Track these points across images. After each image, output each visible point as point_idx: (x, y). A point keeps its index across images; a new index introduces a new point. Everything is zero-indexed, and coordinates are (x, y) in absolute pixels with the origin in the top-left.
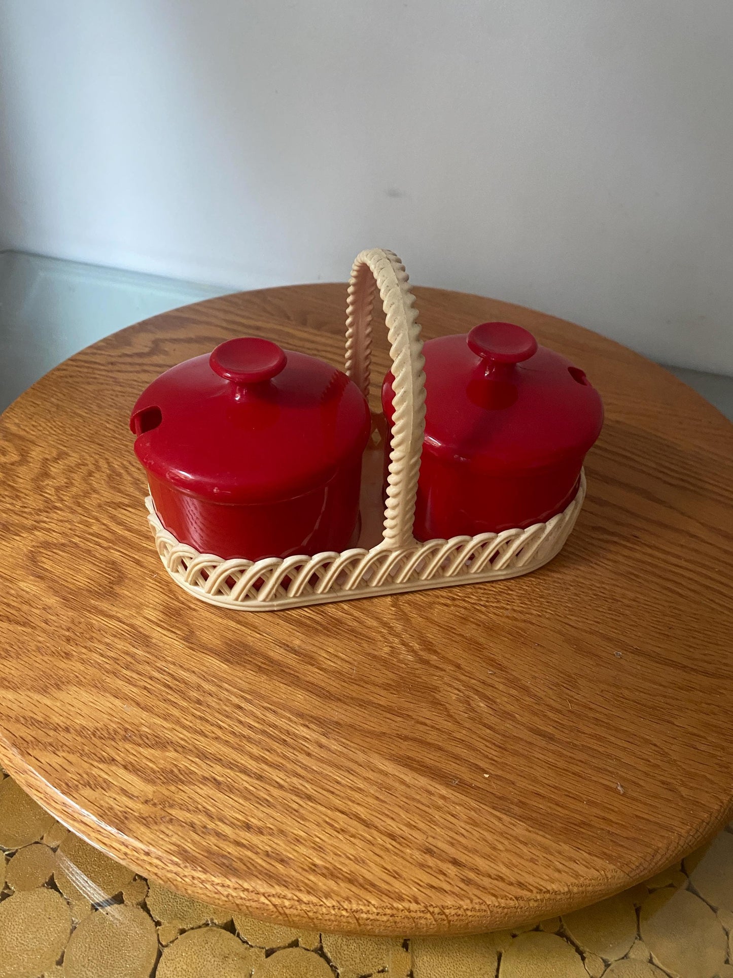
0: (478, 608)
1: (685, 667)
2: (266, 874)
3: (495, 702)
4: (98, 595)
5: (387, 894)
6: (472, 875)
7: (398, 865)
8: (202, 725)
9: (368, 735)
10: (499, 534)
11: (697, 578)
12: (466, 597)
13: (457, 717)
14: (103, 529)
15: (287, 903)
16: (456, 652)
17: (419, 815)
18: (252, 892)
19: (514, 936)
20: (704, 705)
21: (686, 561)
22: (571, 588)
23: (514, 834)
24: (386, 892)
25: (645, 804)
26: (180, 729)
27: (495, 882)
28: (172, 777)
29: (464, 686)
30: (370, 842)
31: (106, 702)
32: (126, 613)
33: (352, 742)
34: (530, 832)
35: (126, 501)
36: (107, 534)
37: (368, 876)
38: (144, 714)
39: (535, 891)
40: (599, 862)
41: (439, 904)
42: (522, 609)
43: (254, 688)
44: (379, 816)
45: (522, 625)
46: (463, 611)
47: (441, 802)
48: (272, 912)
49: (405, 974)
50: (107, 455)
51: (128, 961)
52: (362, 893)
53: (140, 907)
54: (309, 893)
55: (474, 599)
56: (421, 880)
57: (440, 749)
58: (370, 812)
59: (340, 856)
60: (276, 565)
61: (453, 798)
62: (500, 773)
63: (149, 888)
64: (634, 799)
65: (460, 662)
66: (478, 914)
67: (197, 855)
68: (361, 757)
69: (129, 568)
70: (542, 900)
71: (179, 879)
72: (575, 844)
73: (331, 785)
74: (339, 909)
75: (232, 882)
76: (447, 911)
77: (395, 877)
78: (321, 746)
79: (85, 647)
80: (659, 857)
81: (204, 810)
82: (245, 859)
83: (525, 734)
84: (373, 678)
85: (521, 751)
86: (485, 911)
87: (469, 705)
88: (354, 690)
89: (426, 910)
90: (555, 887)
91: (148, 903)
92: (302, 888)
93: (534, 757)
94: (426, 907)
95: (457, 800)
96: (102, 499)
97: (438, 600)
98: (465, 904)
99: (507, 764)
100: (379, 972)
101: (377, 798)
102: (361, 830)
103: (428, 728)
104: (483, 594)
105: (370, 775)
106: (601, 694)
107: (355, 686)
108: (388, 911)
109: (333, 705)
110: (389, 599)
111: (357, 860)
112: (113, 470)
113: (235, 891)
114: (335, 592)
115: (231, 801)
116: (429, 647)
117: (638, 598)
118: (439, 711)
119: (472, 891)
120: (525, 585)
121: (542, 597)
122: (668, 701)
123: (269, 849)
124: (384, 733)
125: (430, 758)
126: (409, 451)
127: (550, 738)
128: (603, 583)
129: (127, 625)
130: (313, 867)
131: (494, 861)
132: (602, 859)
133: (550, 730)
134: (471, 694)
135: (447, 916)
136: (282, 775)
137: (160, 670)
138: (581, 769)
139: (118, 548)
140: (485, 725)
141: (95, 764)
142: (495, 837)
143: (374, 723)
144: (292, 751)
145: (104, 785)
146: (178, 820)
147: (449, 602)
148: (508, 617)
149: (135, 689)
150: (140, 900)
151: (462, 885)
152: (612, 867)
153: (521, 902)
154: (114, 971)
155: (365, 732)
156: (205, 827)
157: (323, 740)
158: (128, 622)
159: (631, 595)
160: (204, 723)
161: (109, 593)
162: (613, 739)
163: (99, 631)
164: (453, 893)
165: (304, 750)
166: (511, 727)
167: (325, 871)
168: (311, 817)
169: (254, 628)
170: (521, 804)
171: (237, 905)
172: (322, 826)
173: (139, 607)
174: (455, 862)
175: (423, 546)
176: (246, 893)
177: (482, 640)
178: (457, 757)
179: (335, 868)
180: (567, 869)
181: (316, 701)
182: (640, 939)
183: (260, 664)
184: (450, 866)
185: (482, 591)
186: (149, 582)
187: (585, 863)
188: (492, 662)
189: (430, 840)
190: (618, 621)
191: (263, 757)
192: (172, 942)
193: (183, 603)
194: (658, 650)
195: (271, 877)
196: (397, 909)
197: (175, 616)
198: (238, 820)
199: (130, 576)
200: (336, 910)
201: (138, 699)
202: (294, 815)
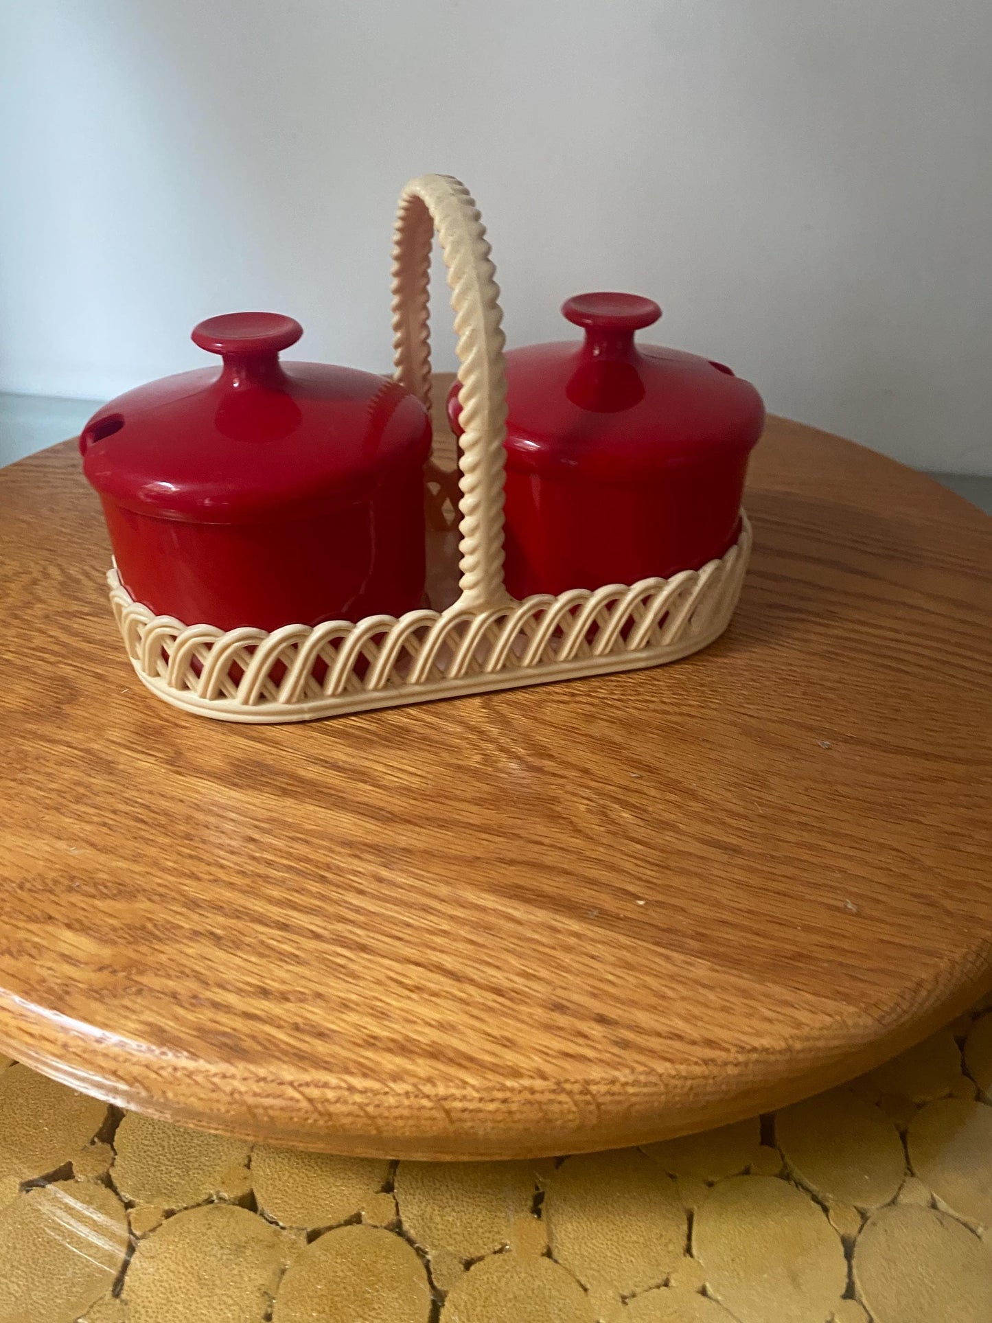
0: (609, 702)
1: (926, 754)
2: (295, 1054)
3: (645, 811)
4: (38, 717)
5: (494, 1069)
6: (630, 1036)
7: (510, 1029)
8: (194, 865)
9: (454, 862)
10: (632, 587)
11: (926, 652)
12: (590, 691)
13: (588, 831)
14: (51, 642)
15: (330, 1094)
16: (581, 755)
17: (539, 959)
18: (272, 1081)
19: (711, 1185)
20: (961, 798)
21: (907, 634)
22: (745, 673)
23: (691, 975)
24: (491, 1066)
25: (892, 924)
26: (160, 874)
27: (669, 1042)
28: (140, 933)
29: (596, 794)
30: (462, 1001)
31: (42, 845)
32: (79, 736)
33: (429, 872)
34: (717, 971)
35: (86, 610)
36: (56, 648)
37: (463, 1047)
38: (102, 858)
39: (733, 1049)
40: (831, 1005)
41: (579, 1077)
42: (676, 701)
43: (274, 814)
44: (474, 965)
45: (677, 719)
46: (588, 707)
47: (572, 941)
48: (307, 1112)
49: (539, 1252)
50: (60, 560)
51: (79, 1264)
52: (452, 1071)
53: (99, 1182)
54: (365, 1075)
55: (603, 693)
56: (548, 1048)
57: (566, 872)
58: (461, 960)
59: (415, 1022)
60: (303, 636)
61: (589, 934)
62: (660, 898)
63: (116, 1154)
64: (872, 919)
65: (588, 766)
66: (645, 1090)
67: (182, 1035)
68: (443, 890)
69: (86, 683)
70: (746, 1064)
71: (154, 1076)
72: (790, 983)
73: (399, 928)
74: (416, 1096)
75: (239, 1069)
76: (593, 1088)
77: (505, 1046)
78: (380, 880)
79: (14, 780)
80: (924, 993)
81: (194, 974)
82: (261, 1037)
83: (695, 847)
84: (458, 792)
85: (692, 868)
86: (656, 1084)
87: (607, 816)
88: (430, 808)
89: (559, 1088)
90: (765, 1042)
91: (113, 1175)
92: (355, 1071)
93: (712, 875)
94: (558, 1083)
95: (597, 937)
96: (50, 608)
97: (551, 697)
98: (623, 1075)
99: (672, 887)
100: (495, 1253)
101: (472, 942)
102: (448, 985)
103: (545, 848)
104: (616, 686)
105: (460, 913)
106: (807, 793)
107: (431, 803)
108: (499, 1095)
109: (400, 828)
110: (477, 701)
111: (442, 1026)
112: (69, 577)
113: (245, 1082)
114: (396, 687)
115: (237, 961)
116: (542, 752)
117: (844, 679)
118: (561, 826)
119: (630, 1056)
120: (677, 673)
121: (702, 685)
122: (907, 795)
123: (299, 1020)
124: (478, 858)
125: (550, 885)
126: (487, 428)
127: (734, 850)
128: (791, 665)
129: (81, 750)
130: (372, 1041)
131: (664, 1012)
132: (835, 1000)
133: (734, 841)
134: (608, 803)
135: (593, 1096)
136: (318, 921)
137: (127, 801)
138: (787, 886)
139: (71, 662)
140: (633, 840)
141: (21, 924)
142: (664, 982)
143: (461, 845)
144: (334, 889)
145: (34, 952)
146: (151, 990)
147: (566, 698)
148: (655, 711)
149: (88, 827)
150: (101, 1172)
151: (616, 1050)
152: (852, 1009)
153: (712, 1067)
154: (54, 1281)
155: (449, 858)
156: (195, 997)
157: (385, 873)
158: (82, 747)
159: (836, 676)
160: (196, 862)
161: (56, 714)
162: (831, 846)
163: (37, 759)
164: (601, 1061)
165: (354, 887)
166: (674, 840)
167: (391, 1045)
168: (367, 974)
169: (275, 743)
170: (700, 937)
171: (249, 1107)
172: (386, 985)
173: (99, 729)
174: (601, 1020)
175: (521, 605)
176: (262, 1084)
177: (618, 739)
178: (592, 882)
179: (408, 1039)
180: (781, 1017)
181: (371, 825)
182: (913, 1175)
183: (284, 786)
184: (594, 1025)
185: (615, 684)
186: (116, 698)
187: (807, 1007)
188: (636, 764)
189: (560, 992)
190: (819, 707)
191: (289, 900)
192: (153, 1230)
193: (166, 720)
194: (882, 737)
195: (302, 1058)
196: (512, 1090)
197: (153, 735)
198: (248, 984)
199: (87, 693)
200: (412, 1099)
201: (94, 839)
202: (341, 973)
